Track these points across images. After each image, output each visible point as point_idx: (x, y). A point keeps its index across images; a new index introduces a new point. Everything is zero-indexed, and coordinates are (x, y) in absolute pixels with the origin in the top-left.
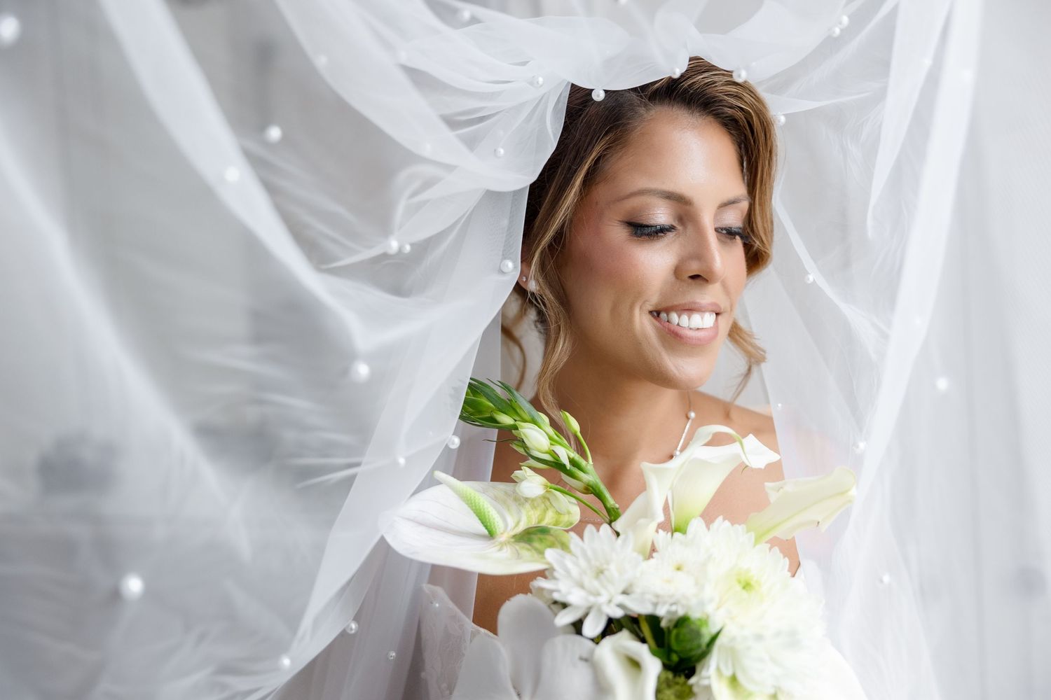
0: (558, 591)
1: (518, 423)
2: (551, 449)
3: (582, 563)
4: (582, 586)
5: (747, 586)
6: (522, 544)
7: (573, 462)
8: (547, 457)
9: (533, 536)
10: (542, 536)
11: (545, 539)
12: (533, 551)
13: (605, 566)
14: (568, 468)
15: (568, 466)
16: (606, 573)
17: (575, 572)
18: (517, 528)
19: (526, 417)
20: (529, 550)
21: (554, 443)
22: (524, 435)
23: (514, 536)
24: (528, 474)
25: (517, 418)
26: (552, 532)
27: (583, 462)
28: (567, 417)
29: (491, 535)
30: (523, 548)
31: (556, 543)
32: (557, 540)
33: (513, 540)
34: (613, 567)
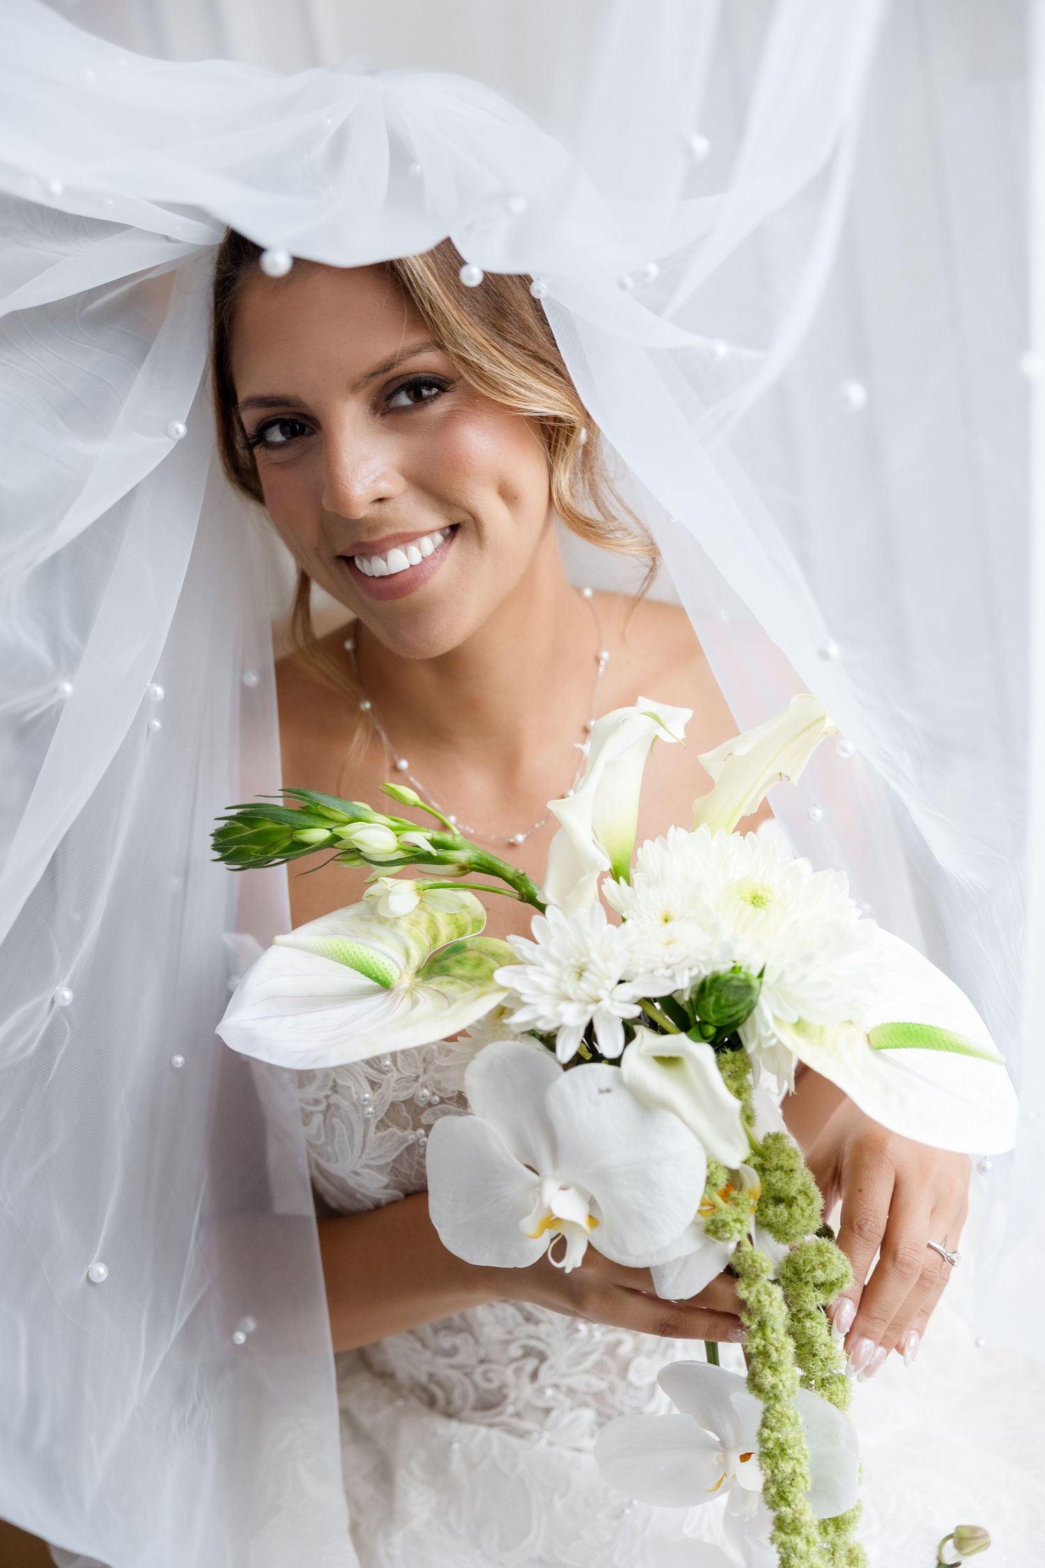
0: (540, 1018)
1: (337, 831)
2: (400, 842)
3: (550, 968)
4: (568, 999)
5: (756, 901)
6: (438, 979)
7: (436, 844)
8: (400, 855)
9: (446, 962)
10: (458, 957)
11: (466, 959)
12: (459, 981)
13: (583, 960)
14: (435, 855)
15: (434, 852)
16: (592, 967)
17: (547, 983)
18: (411, 961)
19: (343, 817)
20: (452, 983)
21: (398, 832)
22: (358, 841)
23: (418, 972)
24: (390, 885)
25: (331, 825)
26: (469, 945)
27: (447, 837)
28: (392, 789)
29: (385, 986)
30: (441, 983)
31: (484, 956)
32: (481, 952)
33: (420, 979)
34: (595, 956)
